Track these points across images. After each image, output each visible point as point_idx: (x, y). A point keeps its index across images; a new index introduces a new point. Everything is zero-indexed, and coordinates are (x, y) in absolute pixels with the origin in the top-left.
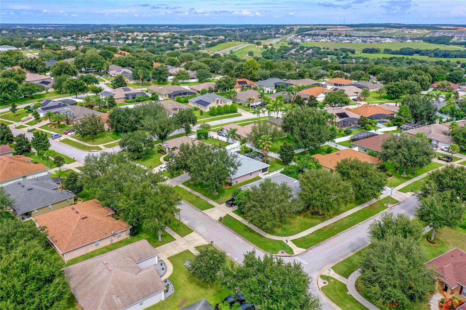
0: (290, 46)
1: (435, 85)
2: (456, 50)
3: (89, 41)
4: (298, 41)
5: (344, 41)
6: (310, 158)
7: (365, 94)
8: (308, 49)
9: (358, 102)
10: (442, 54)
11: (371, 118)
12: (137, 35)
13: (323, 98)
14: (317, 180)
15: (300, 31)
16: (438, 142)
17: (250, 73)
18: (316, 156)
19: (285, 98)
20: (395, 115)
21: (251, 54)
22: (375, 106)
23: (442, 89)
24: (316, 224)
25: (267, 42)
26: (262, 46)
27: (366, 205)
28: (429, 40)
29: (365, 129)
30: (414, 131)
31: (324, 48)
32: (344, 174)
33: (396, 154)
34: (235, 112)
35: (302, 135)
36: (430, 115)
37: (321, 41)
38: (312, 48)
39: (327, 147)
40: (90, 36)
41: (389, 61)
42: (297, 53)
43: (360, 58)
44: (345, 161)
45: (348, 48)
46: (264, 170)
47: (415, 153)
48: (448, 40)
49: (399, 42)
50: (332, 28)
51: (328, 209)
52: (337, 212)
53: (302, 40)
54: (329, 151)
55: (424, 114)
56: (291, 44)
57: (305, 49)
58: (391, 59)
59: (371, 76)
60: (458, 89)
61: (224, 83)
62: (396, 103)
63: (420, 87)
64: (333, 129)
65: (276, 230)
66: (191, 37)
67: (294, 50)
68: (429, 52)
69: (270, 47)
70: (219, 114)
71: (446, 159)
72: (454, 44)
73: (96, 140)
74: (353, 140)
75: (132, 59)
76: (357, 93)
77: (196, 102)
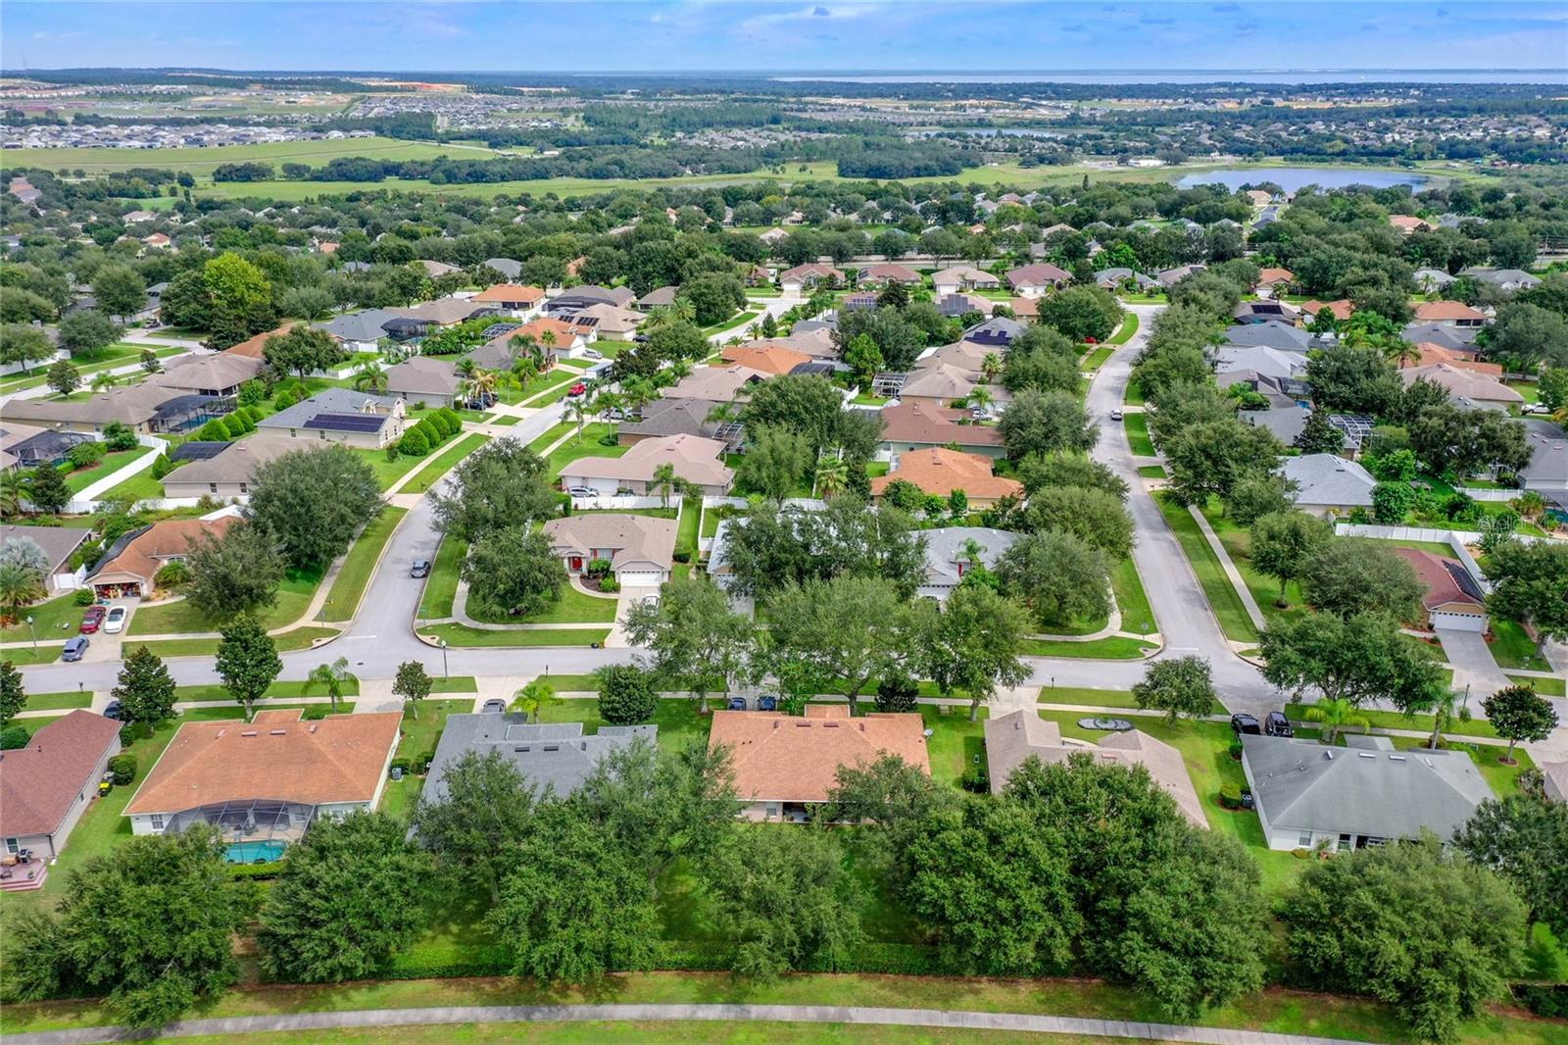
5: (122, 144)
7: (657, 321)
8: (5, 178)
10: (465, 171)
34: (458, 430)
38: (13, 174)
45: (153, 167)
48: (430, 127)
68: (426, 168)
70: (432, 446)
72: (457, 137)
77: (309, 425)
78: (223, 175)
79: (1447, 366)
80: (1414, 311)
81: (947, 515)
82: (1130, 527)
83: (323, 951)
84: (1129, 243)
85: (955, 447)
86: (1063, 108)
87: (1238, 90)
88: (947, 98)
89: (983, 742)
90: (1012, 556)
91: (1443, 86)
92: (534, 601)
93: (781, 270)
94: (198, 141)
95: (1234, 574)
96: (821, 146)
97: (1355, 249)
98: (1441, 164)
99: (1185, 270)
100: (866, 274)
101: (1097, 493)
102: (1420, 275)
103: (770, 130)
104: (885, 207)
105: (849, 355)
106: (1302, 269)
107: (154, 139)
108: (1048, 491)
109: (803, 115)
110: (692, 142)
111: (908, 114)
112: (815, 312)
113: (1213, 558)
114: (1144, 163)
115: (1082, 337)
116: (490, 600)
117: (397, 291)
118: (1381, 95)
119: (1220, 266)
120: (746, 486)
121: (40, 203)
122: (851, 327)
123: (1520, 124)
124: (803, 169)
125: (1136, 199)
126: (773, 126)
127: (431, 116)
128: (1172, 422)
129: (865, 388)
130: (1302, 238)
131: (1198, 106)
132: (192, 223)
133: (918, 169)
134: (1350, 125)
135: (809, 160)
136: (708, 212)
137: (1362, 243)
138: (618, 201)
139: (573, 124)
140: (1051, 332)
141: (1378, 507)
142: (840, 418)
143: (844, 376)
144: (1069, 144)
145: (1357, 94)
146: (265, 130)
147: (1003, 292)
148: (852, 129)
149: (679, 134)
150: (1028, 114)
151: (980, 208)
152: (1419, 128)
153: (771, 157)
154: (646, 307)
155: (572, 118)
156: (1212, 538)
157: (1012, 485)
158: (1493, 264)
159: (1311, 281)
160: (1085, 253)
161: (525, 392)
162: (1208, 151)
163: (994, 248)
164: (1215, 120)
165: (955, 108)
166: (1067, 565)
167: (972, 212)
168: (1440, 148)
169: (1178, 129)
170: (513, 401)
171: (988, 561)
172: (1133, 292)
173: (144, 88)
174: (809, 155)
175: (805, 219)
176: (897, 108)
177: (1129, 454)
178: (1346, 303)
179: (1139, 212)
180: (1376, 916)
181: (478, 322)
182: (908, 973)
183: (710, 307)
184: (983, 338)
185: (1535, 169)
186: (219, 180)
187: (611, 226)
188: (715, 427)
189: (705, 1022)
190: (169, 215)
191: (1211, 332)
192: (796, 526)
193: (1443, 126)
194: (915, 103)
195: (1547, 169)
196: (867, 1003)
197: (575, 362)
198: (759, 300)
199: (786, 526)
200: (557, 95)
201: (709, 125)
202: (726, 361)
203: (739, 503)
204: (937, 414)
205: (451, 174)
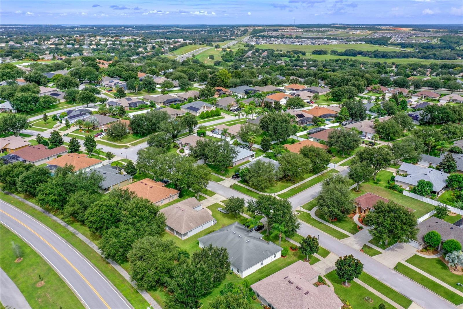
0: (247, 49)
1: (369, 88)
2: (392, 52)
3: (54, 46)
4: (254, 43)
5: (295, 44)
6: (282, 147)
7: (316, 98)
8: (263, 51)
9: (311, 104)
10: (381, 55)
11: (321, 117)
12: (100, 40)
13: (285, 102)
14: (289, 158)
15: (254, 33)
16: (366, 133)
17: (223, 81)
18: (285, 146)
19: (256, 103)
20: (338, 115)
21: (212, 57)
22: (323, 108)
23: (374, 91)
24: (290, 186)
25: (224, 45)
26: (221, 50)
27: (319, 174)
28: (371, 42)
29: (317, 125)
30: (350, 126)
31: (277, 50)
32: (305, 155)
33: (337, 142)
34: (219, 115)
35: (275, 132)
36: (362, 114)
37: (275, 43)
38: (266, 50)
39: (292, 140)
40: (52, 41)
41: (335, 64)
42: (254, 56)
43: (310, 60)
44: (305, 147)
45: (300, 50)
46: (252, 156)
47: (349, 141)
48: (387, 41)
49: (344, 44)
50: (283, 29)
51: (297, 176)
52: (302, 179)
53: (257, 42)
54: (293, 142)
55: (357, 113)
56: (247, 46)
57: (261, 51)
58: (337, 61)
59: (320, 81)
60: (387, 91)
61: (206, 92)
62: (339, 104)
63: (357, 91)
64: (295, 127)
65: (266, 190)
66: (153, 41)
67: (250, 52)
68: (370, 53)
69: (228, 50)
70: (208, 117)
71: (370, 144)
72: (392, 44)
73: (122, 140)
74: (309, 134)
75: (119, 70)
76: (310, 97)
77: (187, 108)
78: (315, 53)
94: (314, 43)
127: (391, 38)
129: (340, 123)
139: (434, 41)
146: (334, 41)
155: (436, 39)
186: (312, 54)
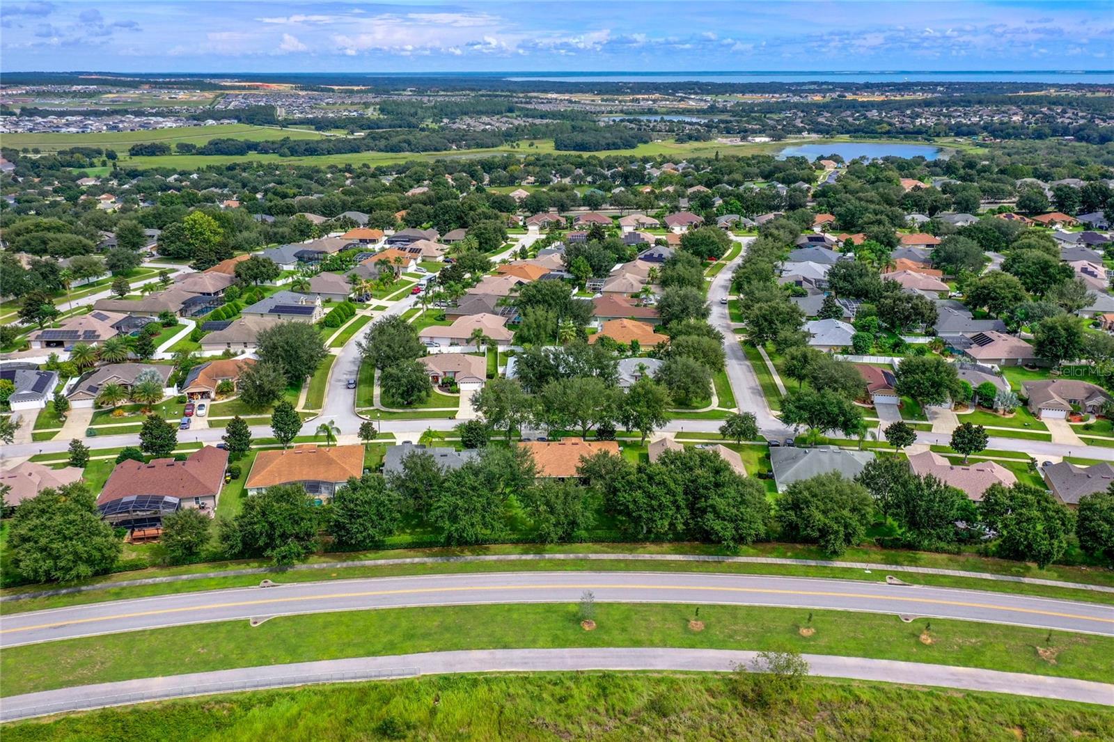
10: (303, 148)
48: (273, 116)
68: (276, 145)
70: (342, 321)
72: (292, 123)
77: (271, 311)
78: (136, 151)
79: (909, 271)
80: (899, 240)
81: (630, 353)
82: (723, 356)
83: (361, 529)
84: (738, 199)
85: (633, 319)
86: (705, 101)
87: (824, 87)
88: (626, 93)
89: (647, 455)
90: (662, 370)
91: (958, 83)
92: (418, 396)
93: (526, 217)
94: (115, 128)
95: (778, 380)
96: (543, 129)
97: (872, 202)
98: (951, 139)
99: (771, 216)
100: (578, 219)
101: (706, 339)
102: (908, 218)
103: (507, 117)
104: (588, 173)
105: (572, 269)
106: (839, 215)
107: (85, 126)
108: (681, 338)
109: (529, 106)
110: (455, 126)
111: (600, 105)
112: (550, 244)
113: (769, 373)
114: (758, 140)
115: (706, 257)
116: (396, 396)
117: (298, 233)
118: (918, 91)
119: (791, 213)
120: (521, 339)
121: (16, 173)
122: (572, 253)
123: (1003, 112)
124: (531, 145)
125: (747, 168)
126: (509, 114)
127: (273, 108)
128: (750, 303)
129: (582, 288)
130: (842, 196)
131: (796, 99)
132: (126, 186)
133: (608, 144)
134: (895, 112)
135: (535, 138)
136: (472, 176)
137: (876, 198)
138: (413, 170)
139: (372, 113)
140: (687, 254)
141: (855, 346)
142: (571, 302)
143: (569, 281)
144: (709, 126)
145: (902, 90)
146: (160, 119)
147: (662, 230)
148: (562, 116)
149: (445, 120)
150: (682, 105)
151: (649, 174)
152: (939, 115)
153: (510, 136)
154: (447, 242)
155: (371, 110)
156: (769, 363)
157: (664, 338)
158: (955, 210)
159: (845, 222)
160: (712, 205)
161: (387, 293)
162: (800, 131)
163: (656, 202)
164: (806, 108)
165: (632, 101)
166: (689, 373)
167: (644, 176)
168: (951, 129)
169: (782, 116)
170: (381, 298)
171: (650, 373)
172: (740, 229)
173: (67, 88)
174: (535, 134)
175: (536, 181)
176: (593, 101)
177: (729, 322)
178: (861, 235)
179: (748, 176)
180: (809, 501)
181: (350, 252)
182: (614, 542)
183: (487, 241)
184: (649, 258)
185: (1010, 143)
186: (134, 155)
187: (411, 187)
188: (500, 309)
189: (526, 560)
190: (108, 180)
191: (780, 253)
192: (552, 356)
193: (954, 114)
194: (605, 97)
195: (1018, 143)
196: (596, 552)
197: (411, 275)
198: (514, 236)
199: (547, 356)
200: (358, 92)
201: (466, 114)
202: (501, 273)
203: (519, 349)
204: (623, 301)
205: (294, 149)
